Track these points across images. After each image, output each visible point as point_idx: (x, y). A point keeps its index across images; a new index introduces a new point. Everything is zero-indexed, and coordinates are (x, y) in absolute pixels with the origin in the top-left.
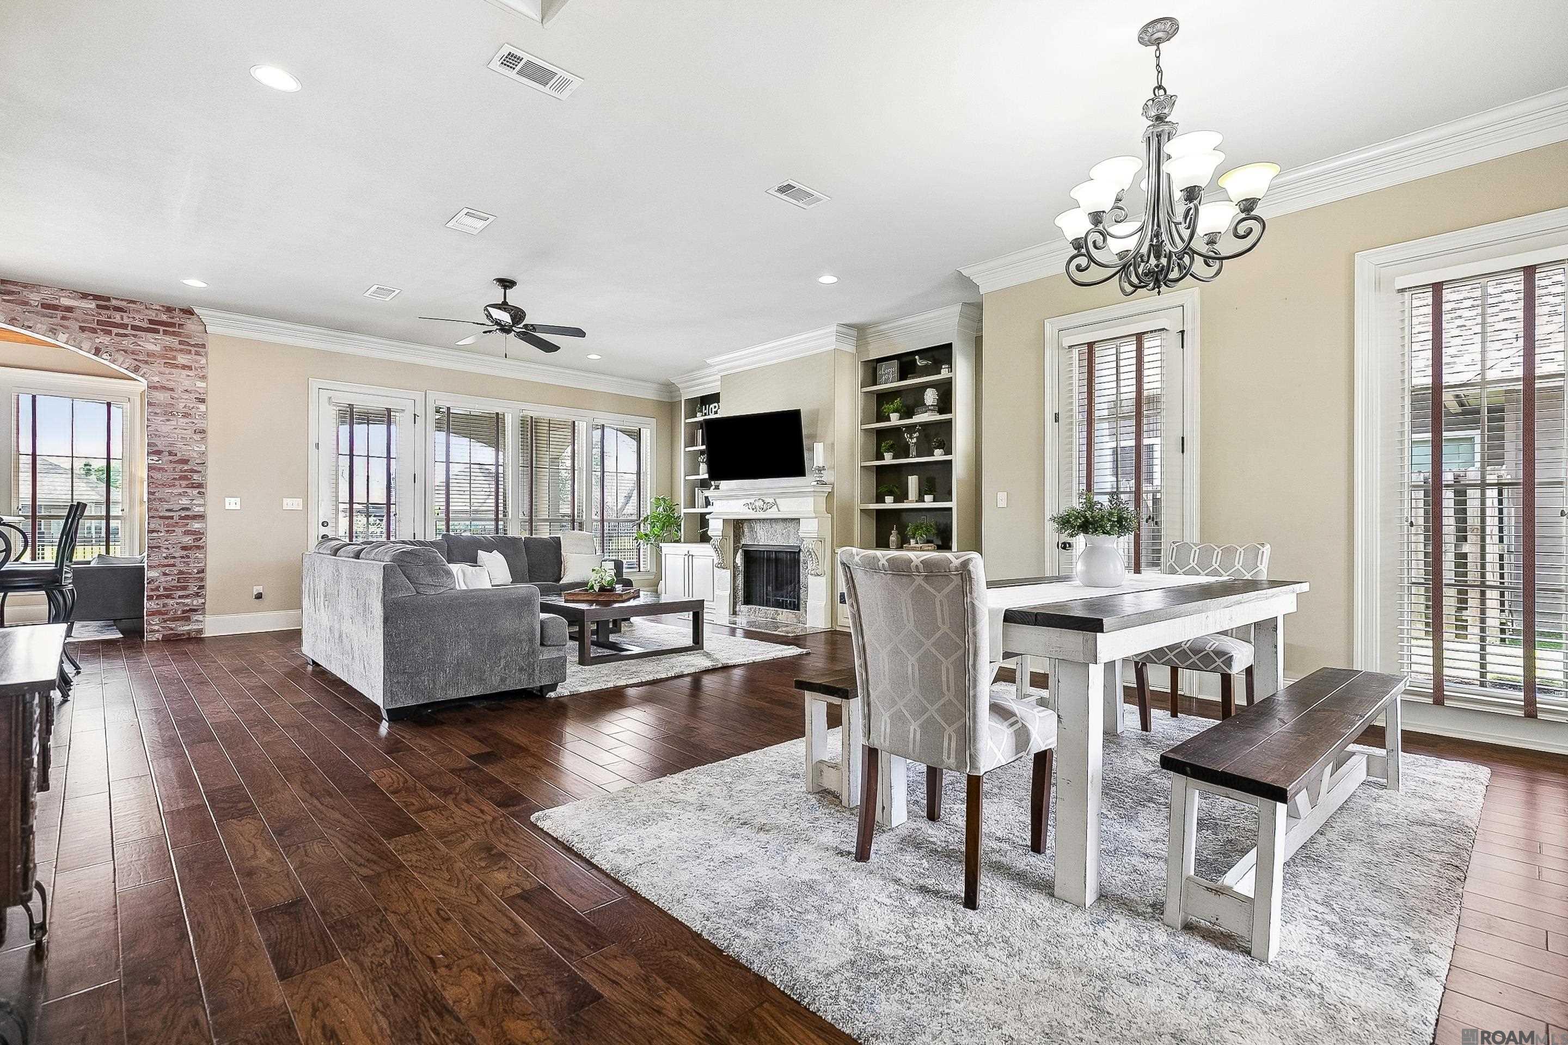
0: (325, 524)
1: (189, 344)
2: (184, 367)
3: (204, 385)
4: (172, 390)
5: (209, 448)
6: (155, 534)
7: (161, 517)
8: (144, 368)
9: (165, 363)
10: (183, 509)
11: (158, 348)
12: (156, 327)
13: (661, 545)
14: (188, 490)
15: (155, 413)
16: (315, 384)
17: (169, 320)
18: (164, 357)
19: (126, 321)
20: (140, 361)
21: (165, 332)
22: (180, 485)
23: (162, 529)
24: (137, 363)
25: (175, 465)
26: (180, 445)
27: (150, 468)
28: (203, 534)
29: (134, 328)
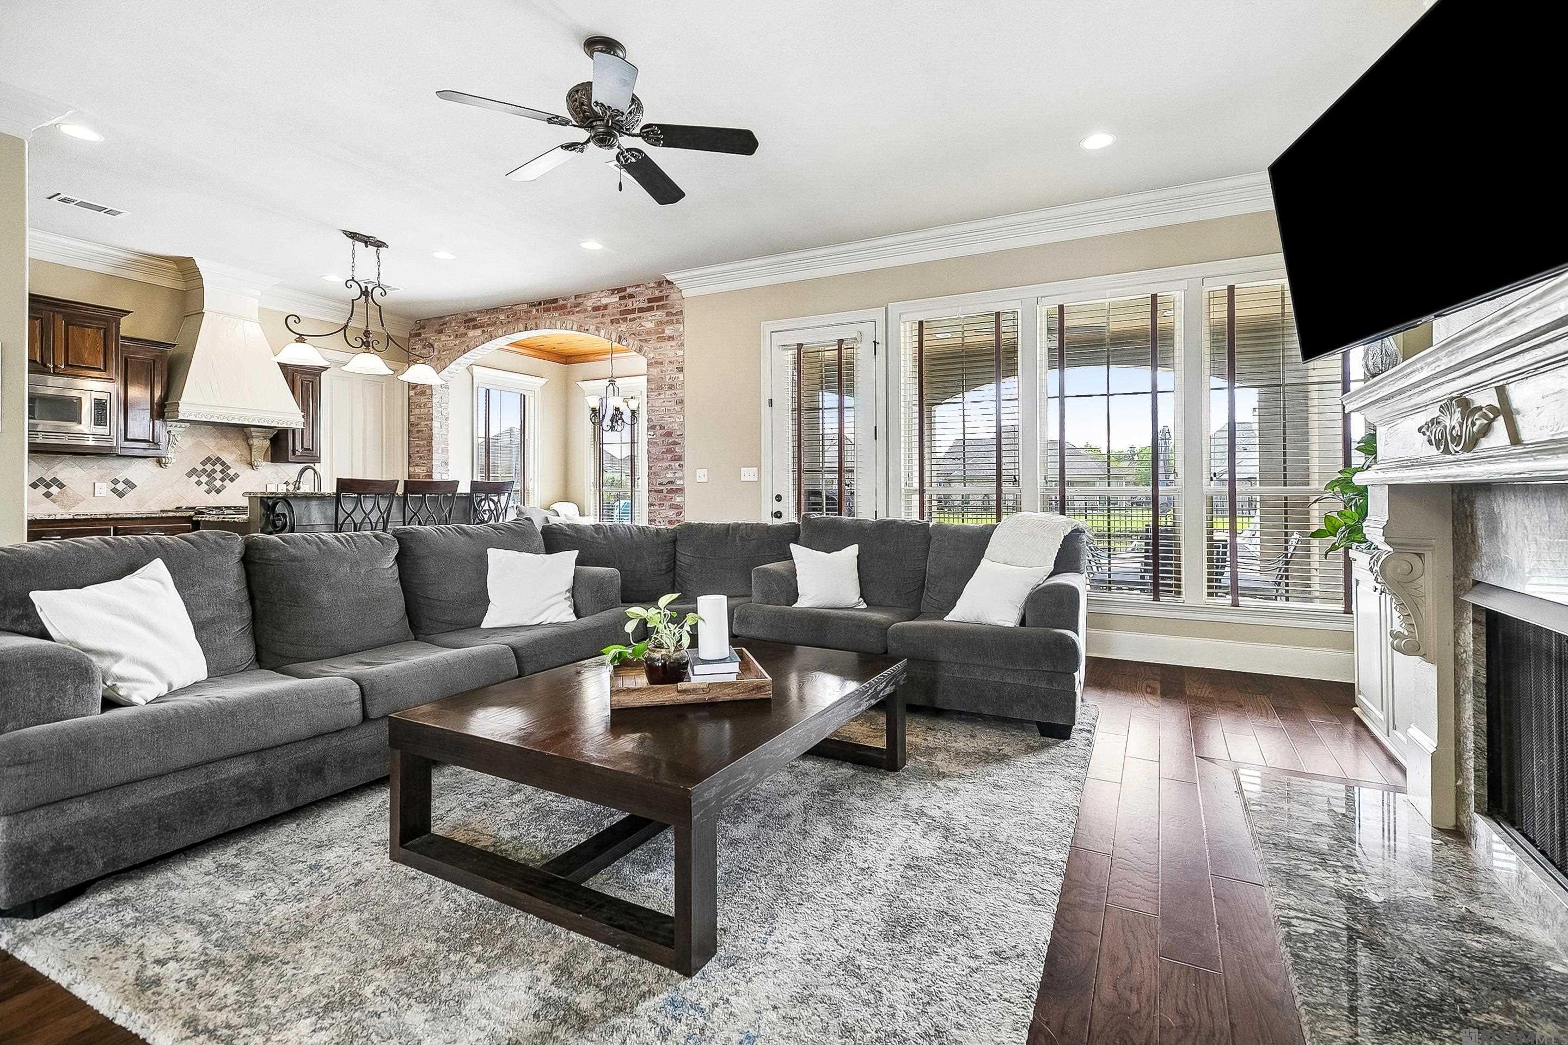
0: (779, 498)
1: (672, 314)
2: (670, 338)
3: (682, 353)
4: (661, 363)
5: (685, 418)
6: (652, 508)
7: (656, 491)
8: (645, 347)
9: (658, 338)
10: (669, 482)
11: (653, 325)
12: (652, 304)
14: (673, 464)
15: (652, 390)
16: (767, 327)
17: (660, 295)
18: (657, 332)
19: (635, 305)
20: (643, 341)
21: (658, 308)
22: (668, 459)
23: (657, 502)
24: (641, 343)
25: (663, 439)
26: (667, 418)
27: (650, 443)
28: (682, 507)
29: (641, 310)
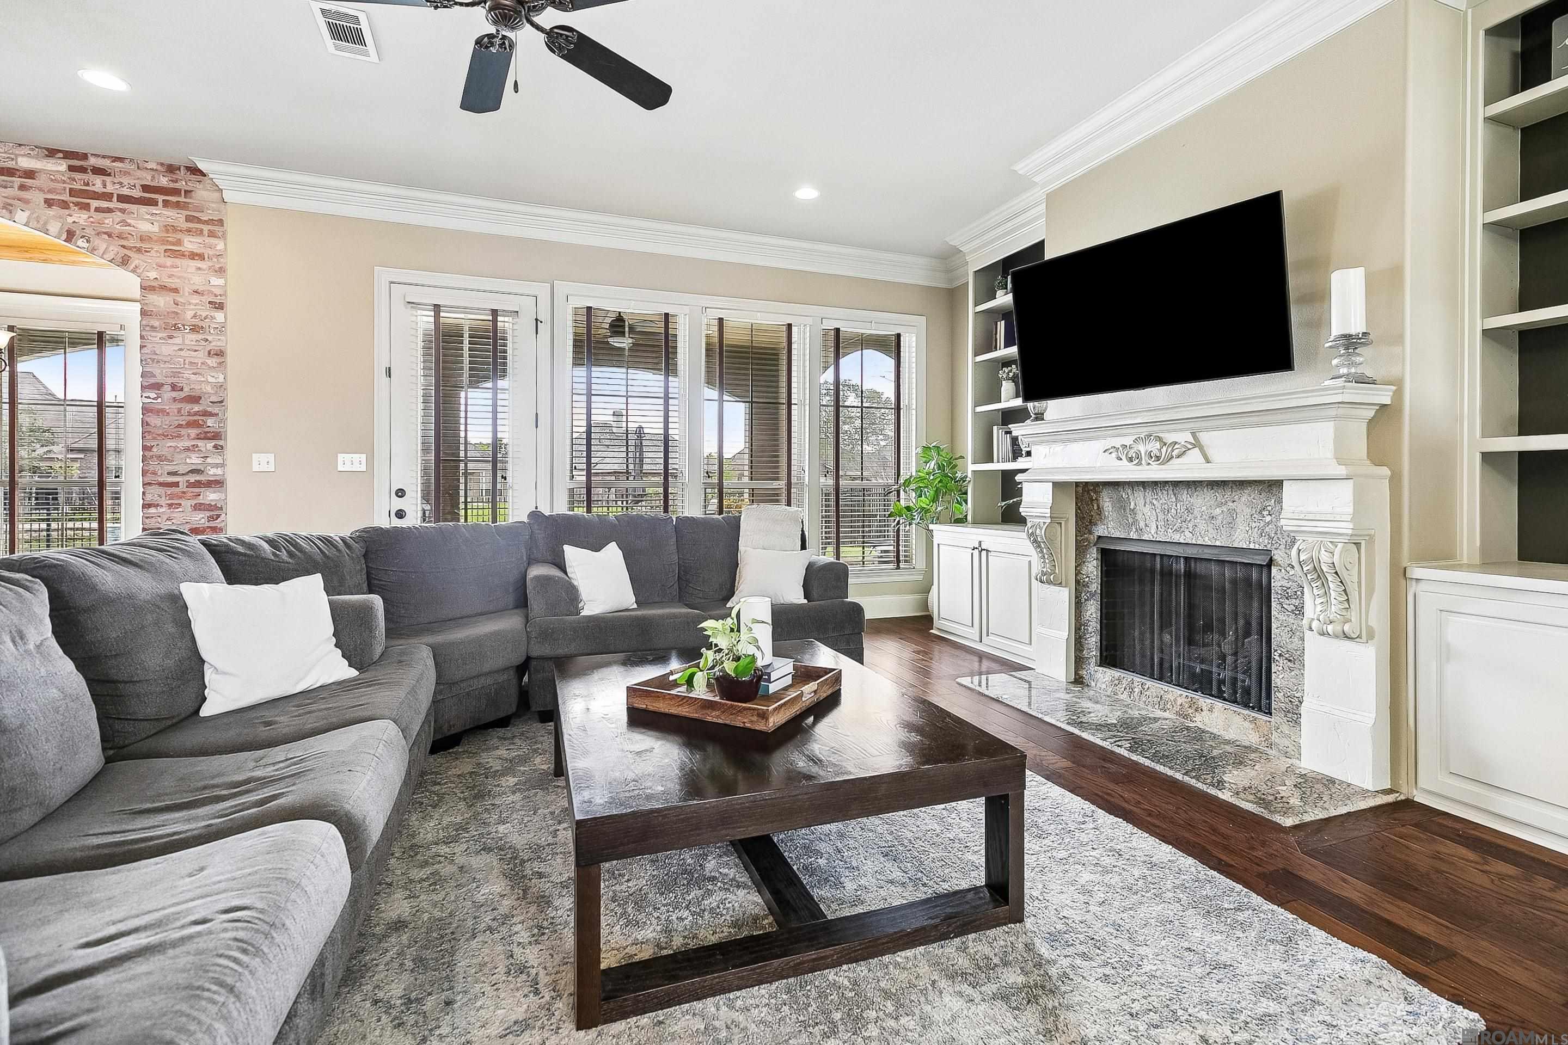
0: (401, 493)
1: (199, 221)
2: (193, 256)
3: (221, 282)
4: (176, 290)
5: (228, 378)
6: (152, 510)
7: (161, 484)
8: (136, 260)
9: (166, 251)
10: (192, 471)
11: (155, 228)
12: (153, 196)
13: (931, 527)
14: (200, 443)
15: (152, 327)
16: (383, 275)
17: (172, 185)
18: (163, 241)
19: (110, 188)
20: (130, 248)
21: (166, 204)
22: (189, 436)
23: (164, 501)
24: (126, 251)
25: (180, 405)
26: (187, 374)
27: (146, 410)
28: (221, 509)
29: (123, 199)
